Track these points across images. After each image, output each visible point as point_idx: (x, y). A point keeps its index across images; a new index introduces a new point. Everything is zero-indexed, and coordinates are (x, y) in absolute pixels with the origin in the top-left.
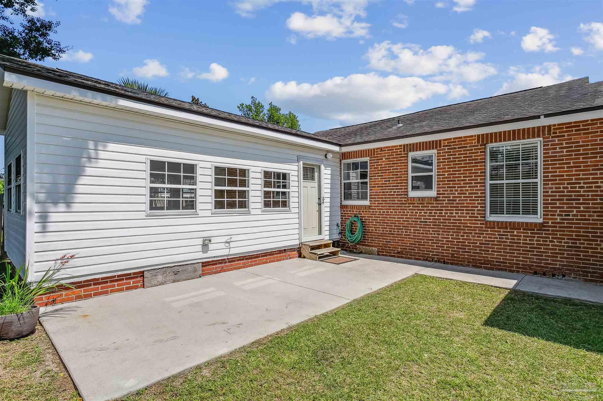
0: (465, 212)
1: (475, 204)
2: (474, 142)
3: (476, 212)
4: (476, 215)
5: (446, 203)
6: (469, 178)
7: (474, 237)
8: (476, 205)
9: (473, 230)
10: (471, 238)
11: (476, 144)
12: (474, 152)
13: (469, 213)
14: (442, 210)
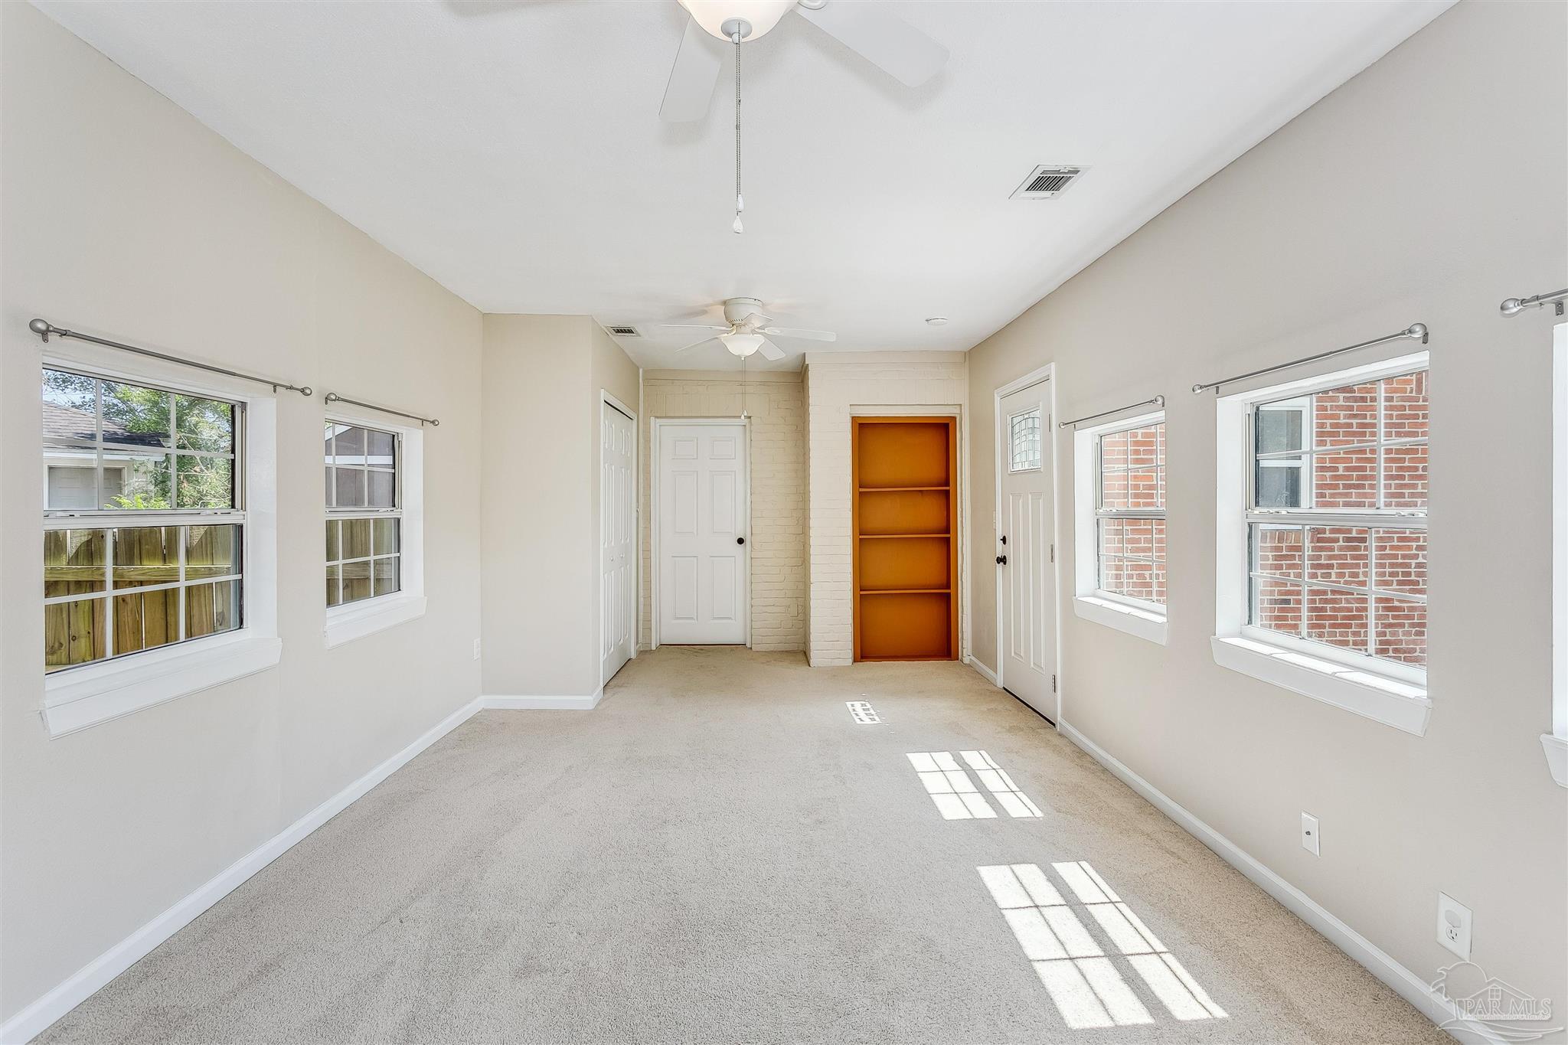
0: (1388, 570)
1: (1410, 548)
2: (1409, 390)
3: (1413, 570)
4: (1413, 578)
5: (1341, 549)
6: (1397, 482)
7: (1408, 633)
8: (1414, 552)
9: (1408, 617)
10: (1401, 637)
11: (1414, 394)
12: (1410, 415)
13: (1395, 574)
14: (1331, 566)
